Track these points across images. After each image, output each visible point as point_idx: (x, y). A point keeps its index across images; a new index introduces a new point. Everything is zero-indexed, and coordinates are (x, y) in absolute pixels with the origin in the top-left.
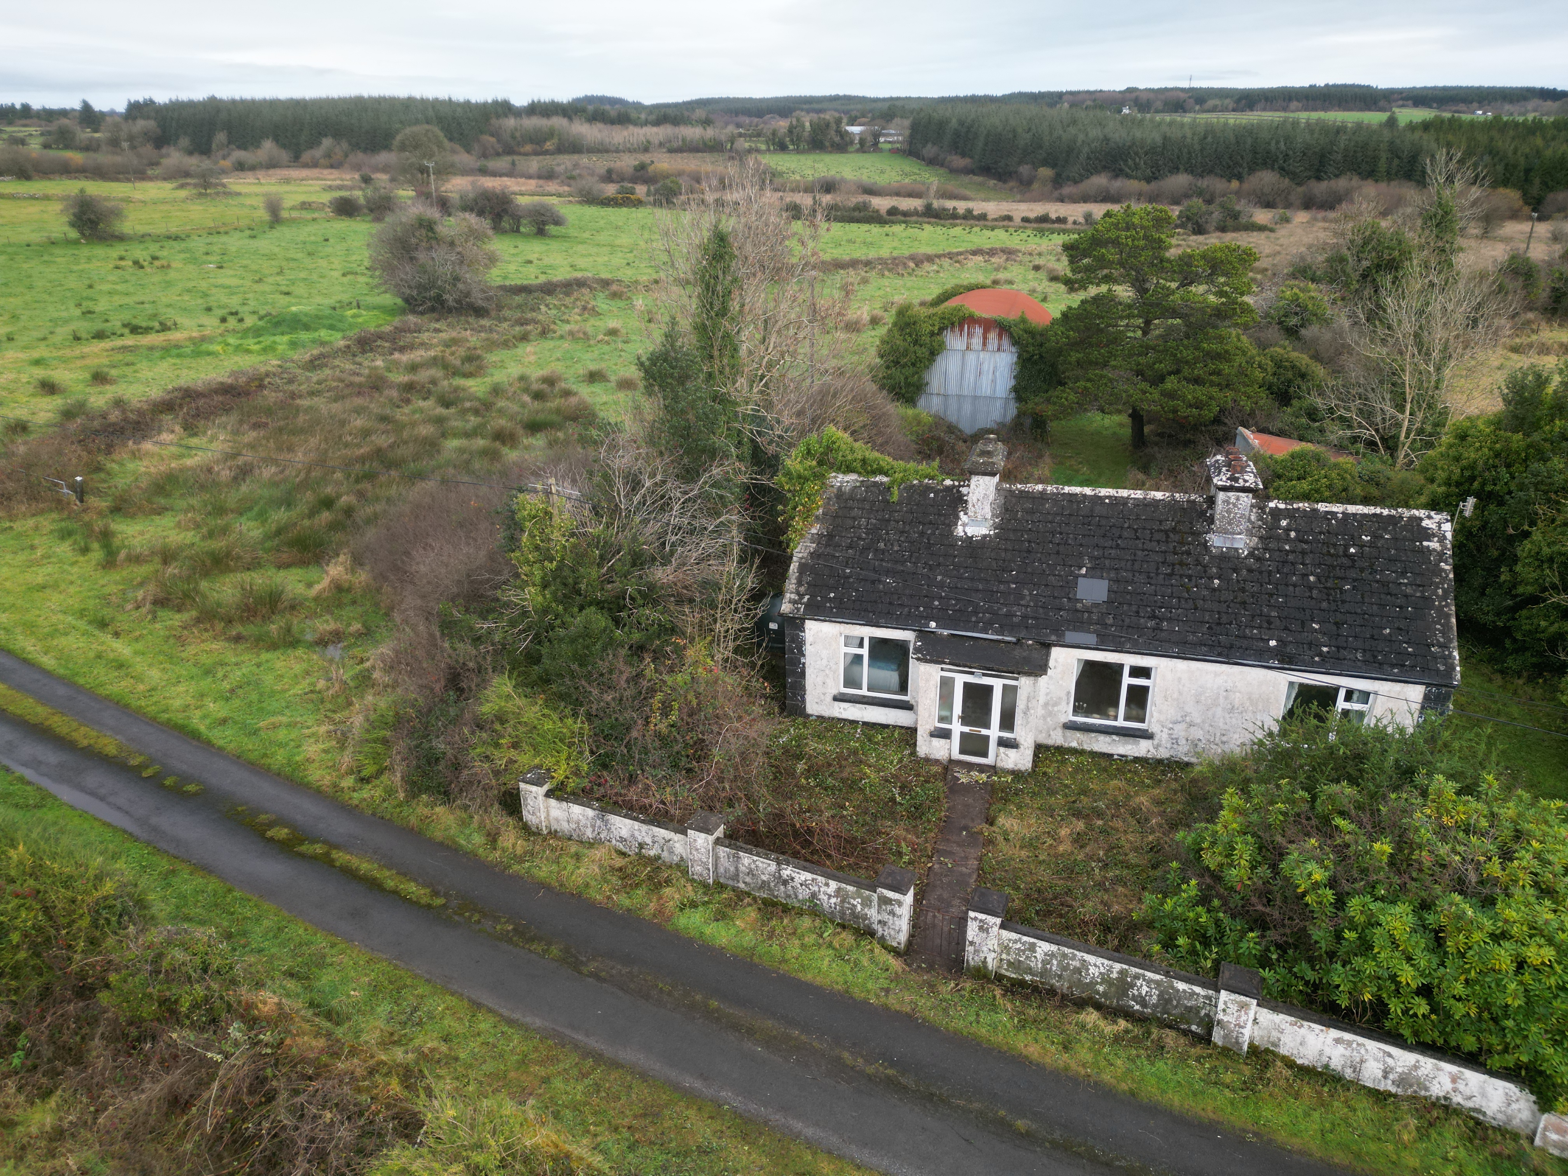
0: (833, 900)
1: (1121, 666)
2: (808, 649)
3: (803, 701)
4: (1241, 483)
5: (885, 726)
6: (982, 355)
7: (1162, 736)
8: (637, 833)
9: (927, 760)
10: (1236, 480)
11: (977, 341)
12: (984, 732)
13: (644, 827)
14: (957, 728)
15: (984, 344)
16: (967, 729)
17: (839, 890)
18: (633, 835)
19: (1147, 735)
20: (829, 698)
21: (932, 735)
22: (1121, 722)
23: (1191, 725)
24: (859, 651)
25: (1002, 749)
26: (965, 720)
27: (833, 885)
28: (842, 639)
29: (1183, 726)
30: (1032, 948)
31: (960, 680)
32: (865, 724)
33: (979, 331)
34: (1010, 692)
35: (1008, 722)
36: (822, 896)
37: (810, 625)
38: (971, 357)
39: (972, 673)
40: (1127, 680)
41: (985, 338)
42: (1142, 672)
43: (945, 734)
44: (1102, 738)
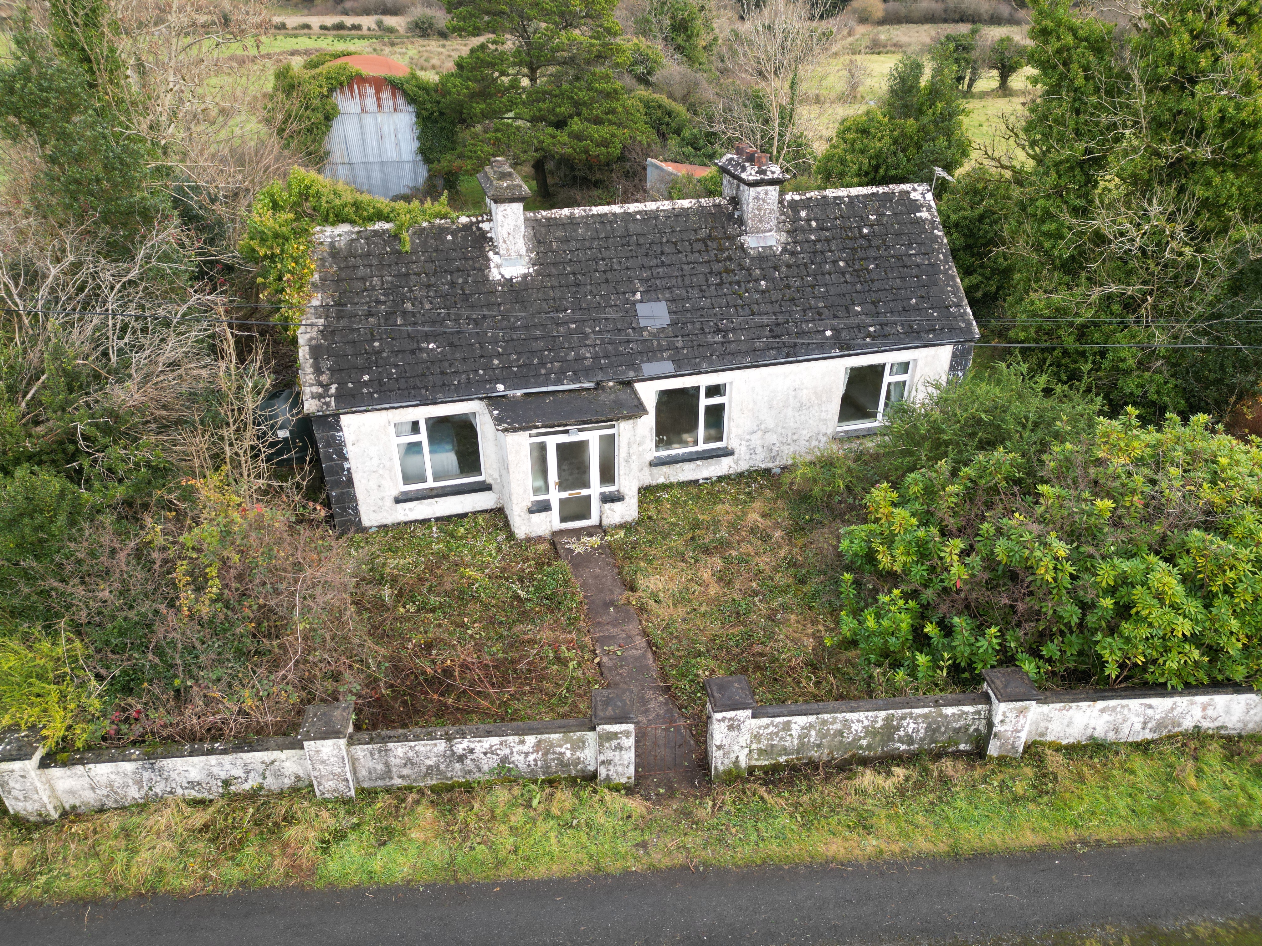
0: (531, 758)
1: (697, 388)
2: (350, 451)
3: (357, 513)
4: (769, 176)
5: (464, 515)
6: (379, 117)
7: (741, 450)
8: (216, 770)
9: (529, 540)
10: (763, 172)
11: (370, 102)
12: (584, 492)
13: (227, 759)
14: (555, 496)
15: (379, 105)
16: (565, 495)
17: (539, 743)
18: (210, 775)
19: (727, 453)
20: (389, 502)
21: (531, 511)
22: (702, 446)
23: (766, 431)
24: (414, 438)
25: (607, 506)
26: (563, 485)
27: (531, 740)
28: (392, 430)
29: (760, 434)
30: (787, 727)
31: (552, 442)
32: (437, 519)
33: (370, 91)
34: (608, 443)
35: (608, 476)
36: (516, 757)
37: (345, 420)
38: (368, 120)
39: (567, 432)
40: (704, 402)
41: (378, 99)
42: (715, 390)
43: (544, 507)
44: (687, 466)
